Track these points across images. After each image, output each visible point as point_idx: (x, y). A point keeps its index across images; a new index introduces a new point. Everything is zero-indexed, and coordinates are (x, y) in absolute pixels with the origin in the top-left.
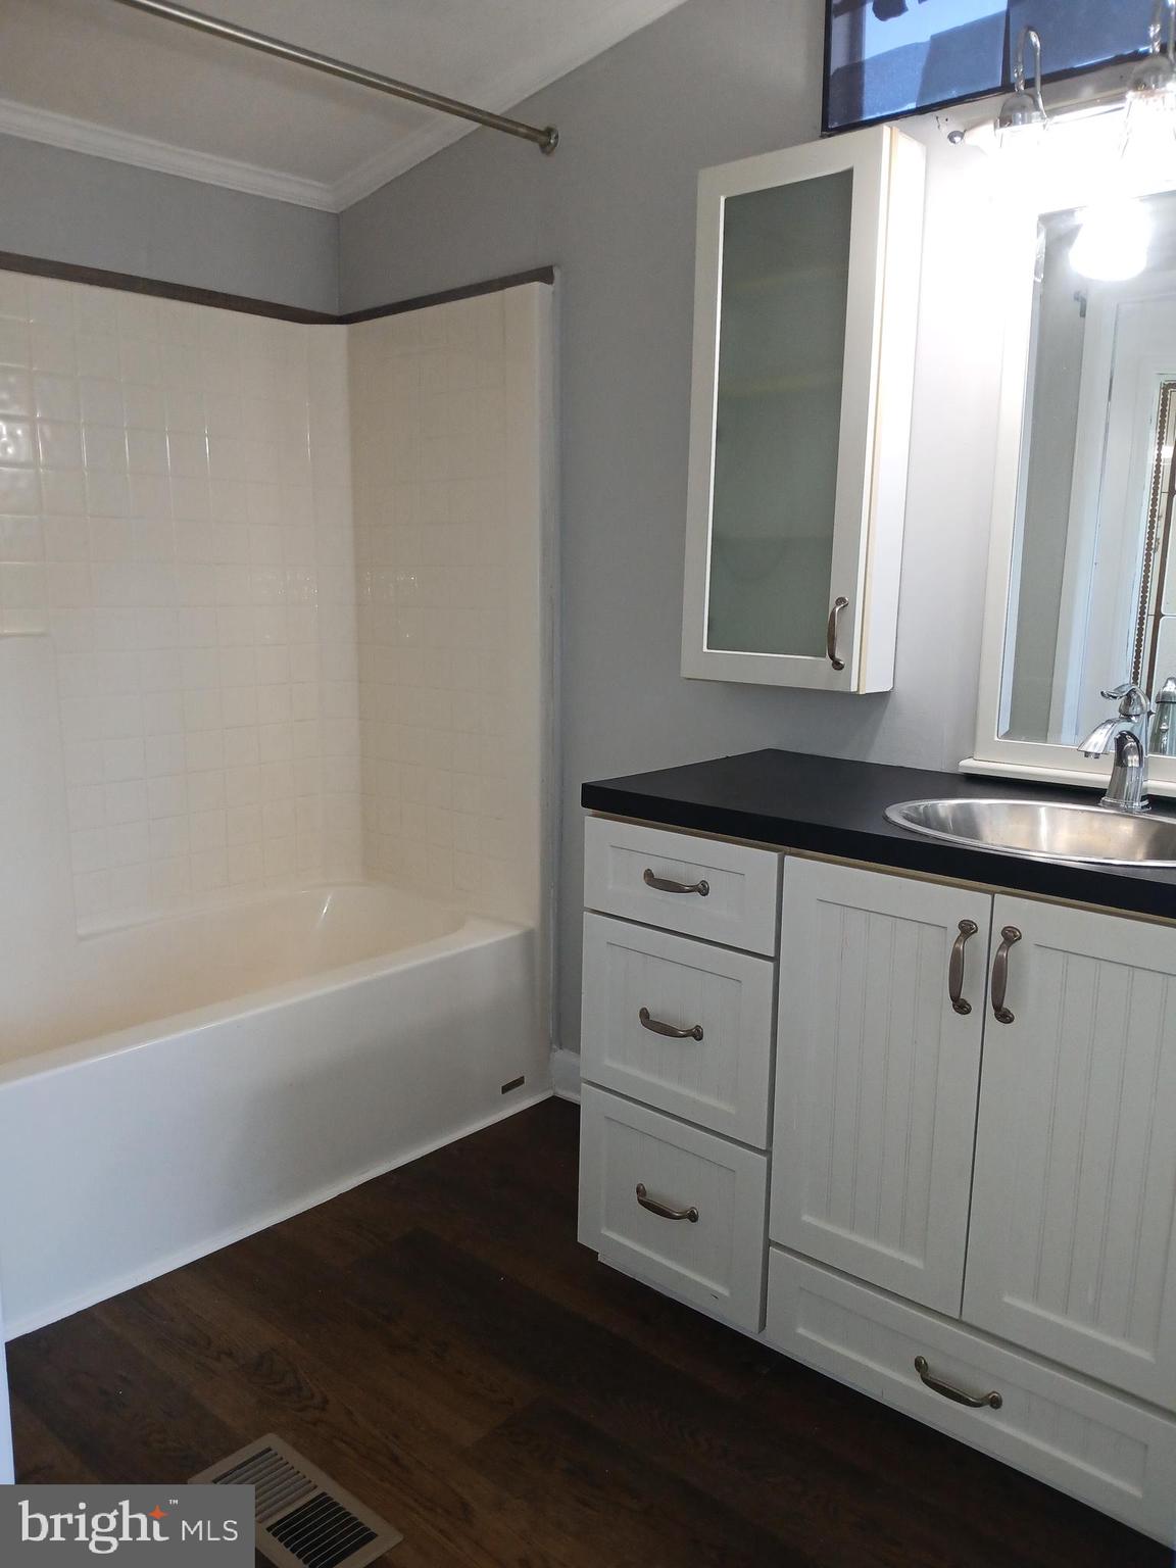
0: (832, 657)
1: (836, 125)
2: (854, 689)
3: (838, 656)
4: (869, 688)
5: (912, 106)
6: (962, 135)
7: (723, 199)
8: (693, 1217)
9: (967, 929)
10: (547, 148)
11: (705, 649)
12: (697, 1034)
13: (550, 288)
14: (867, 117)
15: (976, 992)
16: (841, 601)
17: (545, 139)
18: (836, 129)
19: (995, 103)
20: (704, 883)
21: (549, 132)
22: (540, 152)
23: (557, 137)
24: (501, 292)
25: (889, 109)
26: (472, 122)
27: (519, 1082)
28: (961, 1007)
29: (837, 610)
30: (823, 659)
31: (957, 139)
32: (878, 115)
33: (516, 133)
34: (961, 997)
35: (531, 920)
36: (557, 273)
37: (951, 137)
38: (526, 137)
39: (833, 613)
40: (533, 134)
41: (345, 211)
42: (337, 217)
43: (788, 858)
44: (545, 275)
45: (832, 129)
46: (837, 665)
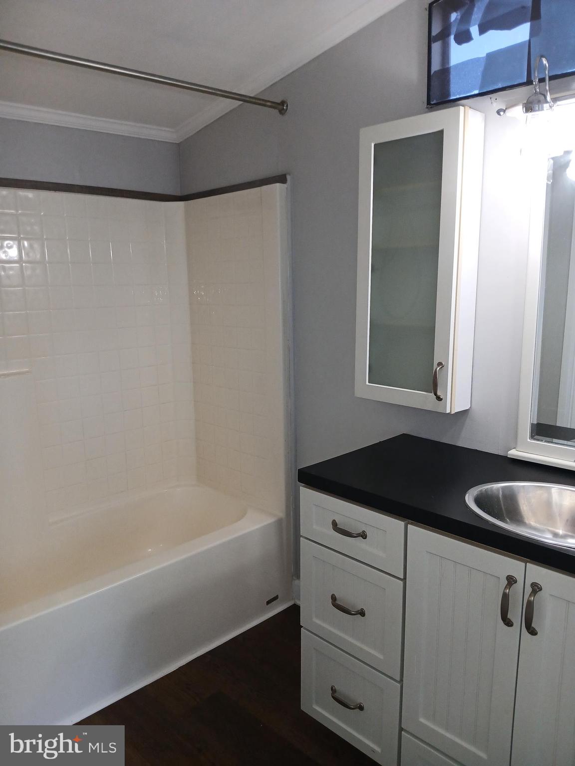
0: (436, 394)
1: (435, 102)
2: (448, 411)
3: (439, 394)
4: (457, 409)
5: (476, 92)
6: (504, 111)
7: (373, 145)
8: (361, 708)
9: (511, 581)
10: (282, 112)
11: (367, 383)
12: (362, 613)
13: (285, 185)
14: (452, 98)
15: (516, 614)
16: (440, 364)
17: (281, 107)
18: (434, 104)
19: (523, 92)
20: (364, 532)
21: (283, 103)
22: (279, 114)
23: (287, 106)
24: (259, 188)
25: (464, 94)
26: (237, 101)
27: (276, 598)
28: (508, 623)
29: (438, 369)
30: (431, 394)
31: (502, 113)
32: (458, 97)
33: (265, 105)
34: (508, 617)
35: (280, 513)
36: (288, 177)
37: (498, 112)
38: (270, 107)
39: (436, 369)
40: (273, 105)
41: (181, 142)
42: (179, 145)
43: (409, 526)
44: (282, 179)
45: (432, 104)
46: (439, 399)
